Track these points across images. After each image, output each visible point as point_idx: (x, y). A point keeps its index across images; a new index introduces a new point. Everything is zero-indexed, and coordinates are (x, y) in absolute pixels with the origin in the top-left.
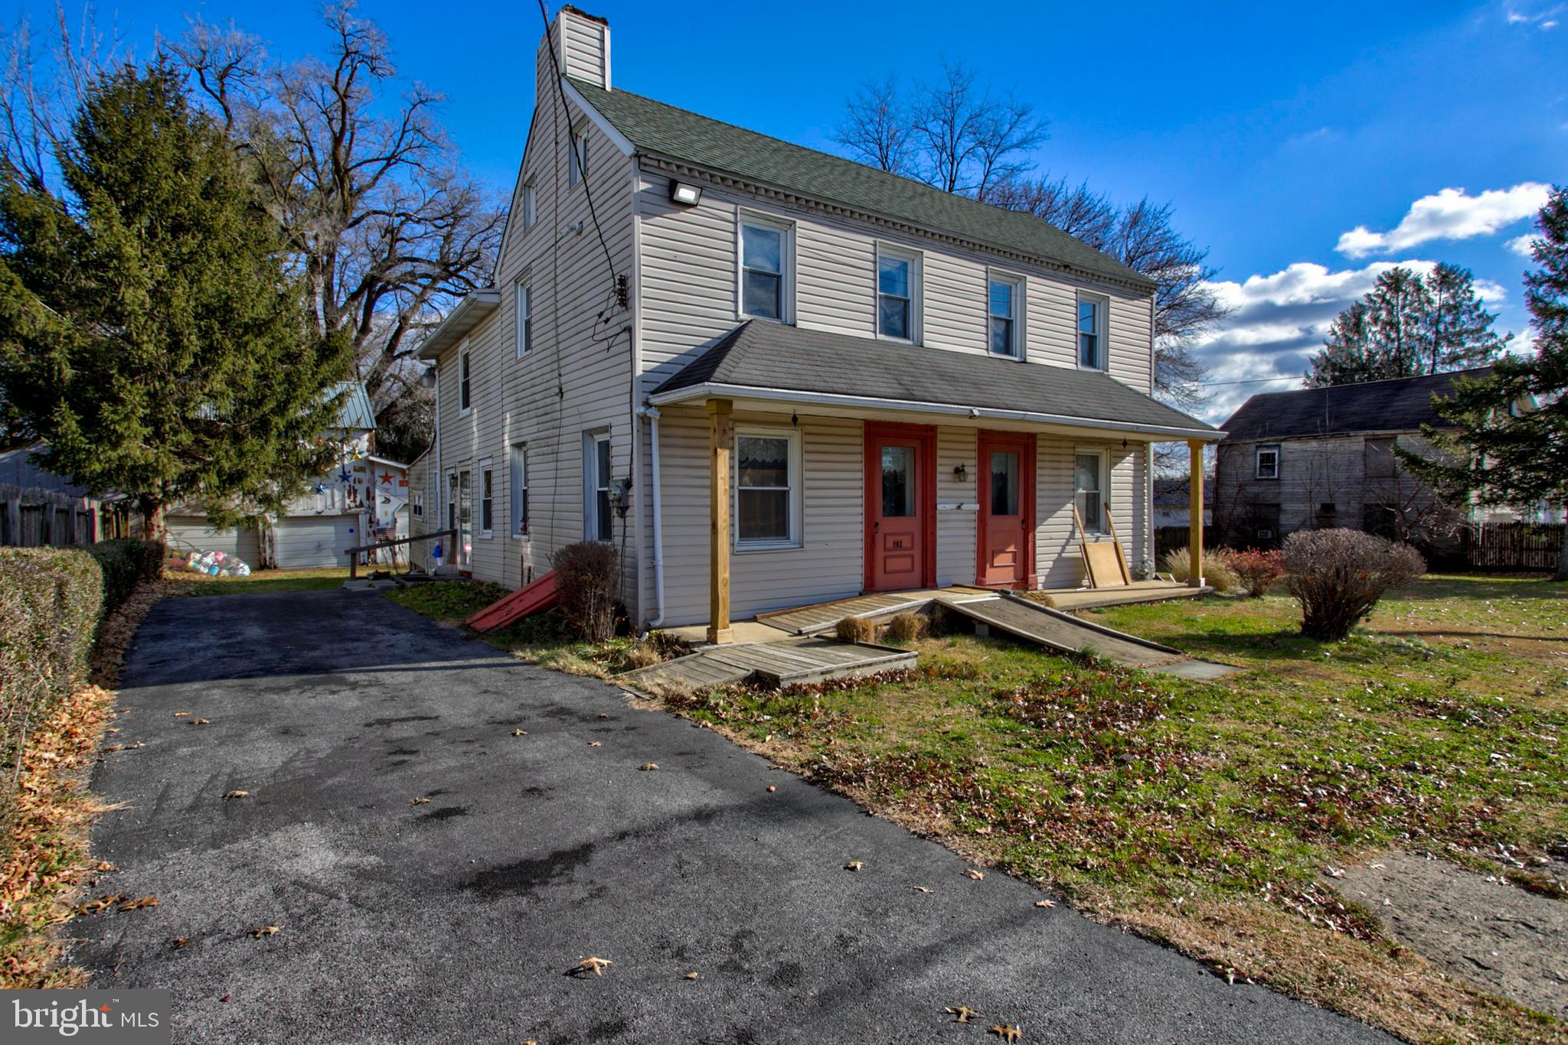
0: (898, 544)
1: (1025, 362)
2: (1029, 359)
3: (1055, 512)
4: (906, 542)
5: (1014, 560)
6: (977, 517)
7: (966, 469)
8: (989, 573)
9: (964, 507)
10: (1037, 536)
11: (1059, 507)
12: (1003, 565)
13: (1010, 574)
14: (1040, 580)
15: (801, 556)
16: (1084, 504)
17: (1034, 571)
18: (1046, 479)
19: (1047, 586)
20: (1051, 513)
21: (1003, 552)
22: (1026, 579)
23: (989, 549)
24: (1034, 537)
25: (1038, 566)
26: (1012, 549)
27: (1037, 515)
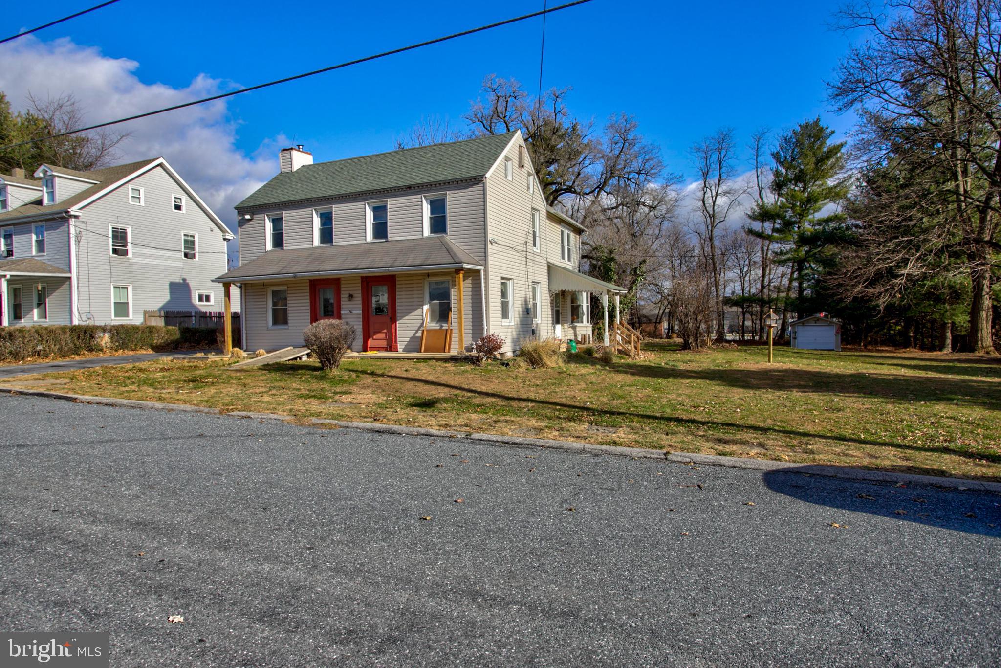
1: (388, 241)
2: (389, 239)
3: (411, 313)
5: (385, 337)
6: (361, 316)
7: (355, 295)
8: (371, 343)
9: (354, 312)
10: (398, 325)
11: (413, 310)
12: (379, 339)
13: (384, 343)
14: (400, 347)
15: (289, 331)
16: (437, 308)
17: (396, 342)
18: (403, 297)
19: (405, 350)
20: (407, 314)
21: (380, 332)
22: (391, 346)
23: (371, 331)
24: (396, 326)
25: (398, 340)
26: (385, 331)
27: (398, 315)
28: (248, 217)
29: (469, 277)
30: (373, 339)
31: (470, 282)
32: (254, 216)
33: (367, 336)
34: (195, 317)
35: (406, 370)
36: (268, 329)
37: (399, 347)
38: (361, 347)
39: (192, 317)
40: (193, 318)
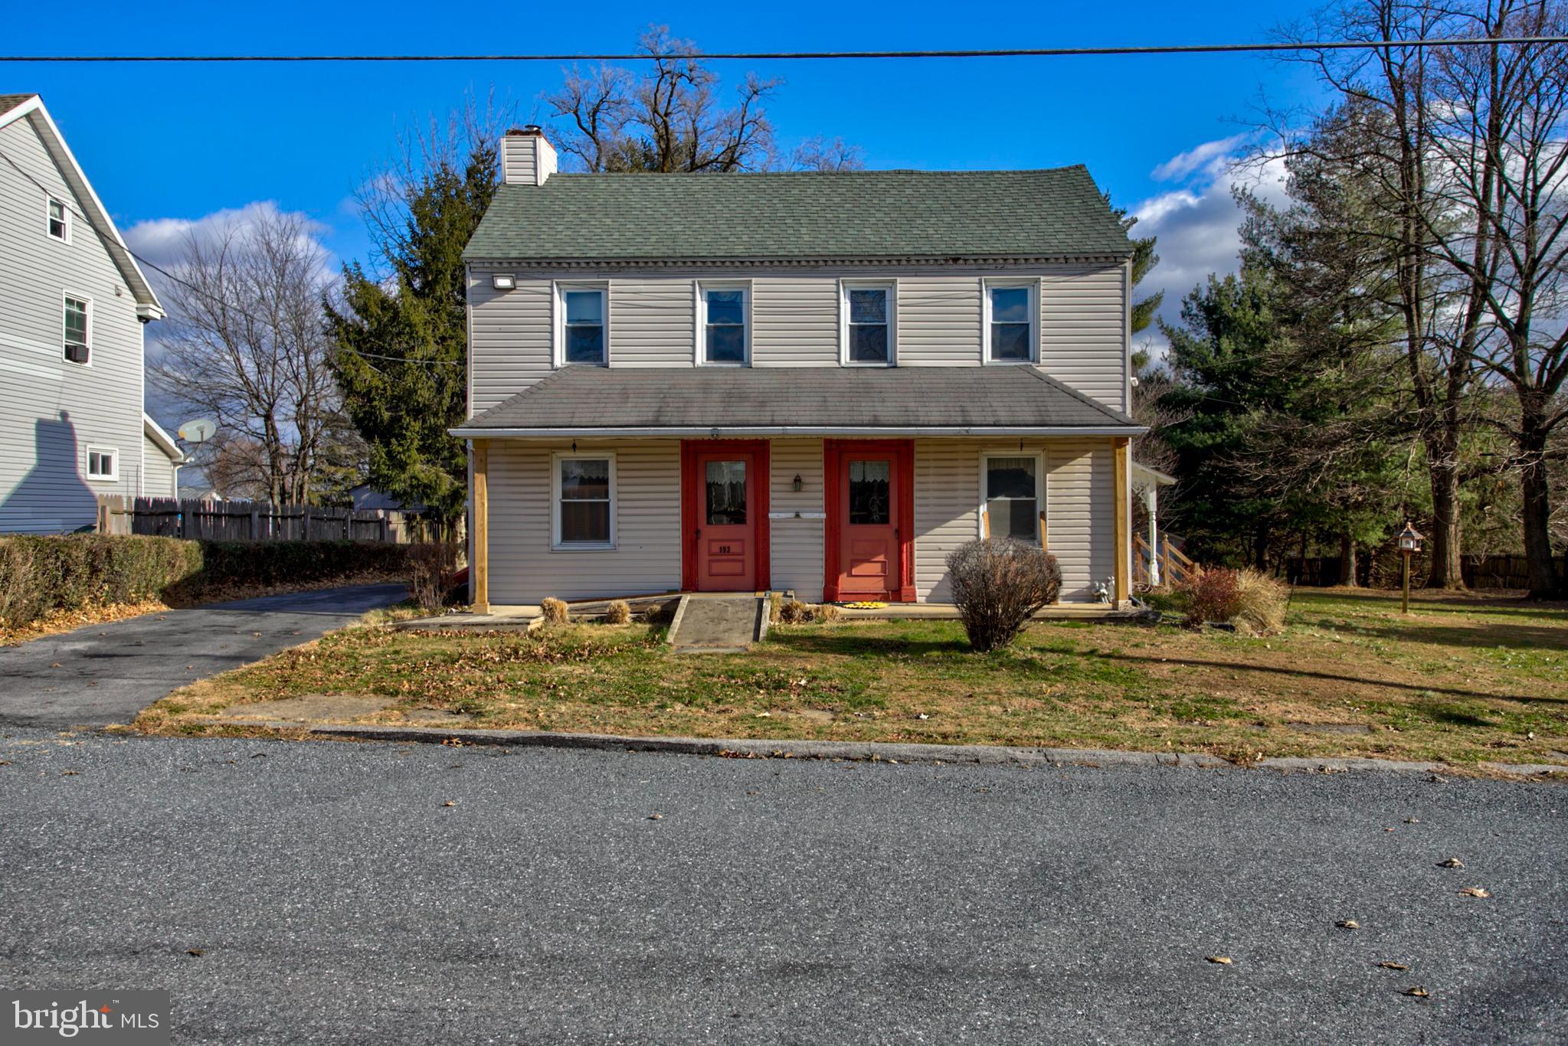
0: (725, 550)
1: (895, 367)
2: (900, 363)
3: (948, 520)
4: (735, 548)
5: (884, 570)
6: (822, 525)
7: (804, 480)
8: (845, 583)
9: (803, 515)
10: (916, 546)
11: (955, 515)
12: (868, 574)
13: (878, 585)
14: (921, 592)
15: (616, 556)
16: (1007, 511)
17: (911, 582)
18: (931, 486)
19: (931, 600)
20: (941, 521)
21: (868, 561)
22: (897, 589)
23: (846, 557)
24: (911, 547)
25: (916, 576)
26: (881, 558)
27: (916, 524)
28: (503, 282)
29: (1087, 451)
30: (850, 575)
31: (1089, 461)
32: (519, 283)
33: (834, 568)
34: (183, 515)
35: (1136, 646)
36: (553, 552)
37: (918, 592)
38: (821, 593)
39: (176, 514)
40: (180, 518)
